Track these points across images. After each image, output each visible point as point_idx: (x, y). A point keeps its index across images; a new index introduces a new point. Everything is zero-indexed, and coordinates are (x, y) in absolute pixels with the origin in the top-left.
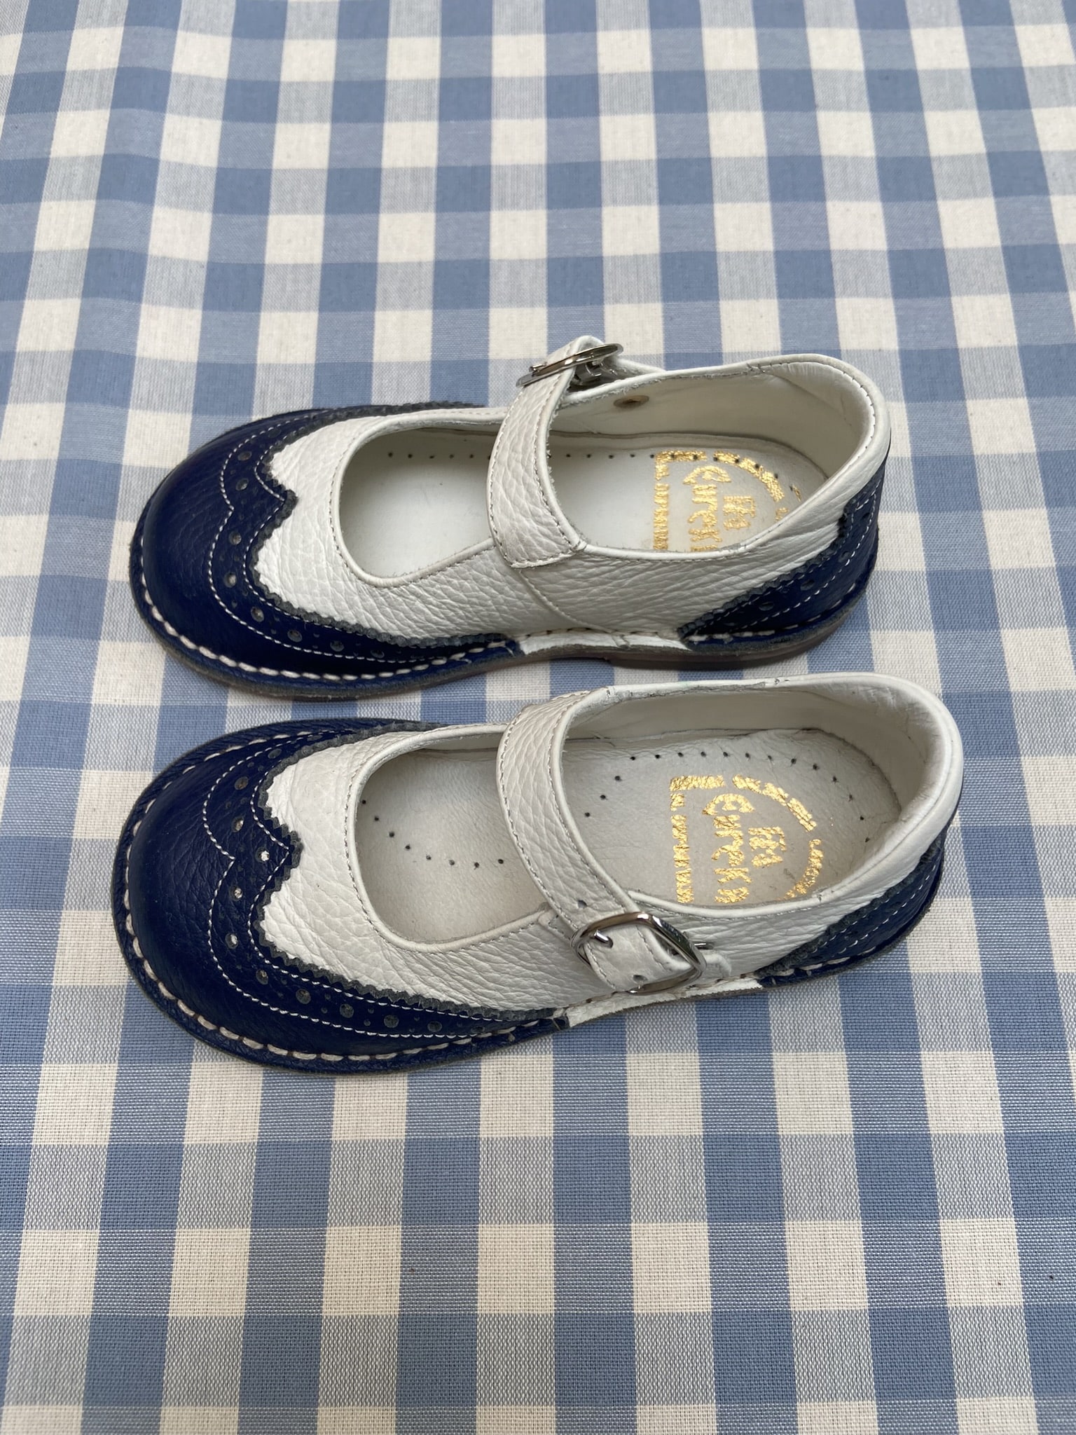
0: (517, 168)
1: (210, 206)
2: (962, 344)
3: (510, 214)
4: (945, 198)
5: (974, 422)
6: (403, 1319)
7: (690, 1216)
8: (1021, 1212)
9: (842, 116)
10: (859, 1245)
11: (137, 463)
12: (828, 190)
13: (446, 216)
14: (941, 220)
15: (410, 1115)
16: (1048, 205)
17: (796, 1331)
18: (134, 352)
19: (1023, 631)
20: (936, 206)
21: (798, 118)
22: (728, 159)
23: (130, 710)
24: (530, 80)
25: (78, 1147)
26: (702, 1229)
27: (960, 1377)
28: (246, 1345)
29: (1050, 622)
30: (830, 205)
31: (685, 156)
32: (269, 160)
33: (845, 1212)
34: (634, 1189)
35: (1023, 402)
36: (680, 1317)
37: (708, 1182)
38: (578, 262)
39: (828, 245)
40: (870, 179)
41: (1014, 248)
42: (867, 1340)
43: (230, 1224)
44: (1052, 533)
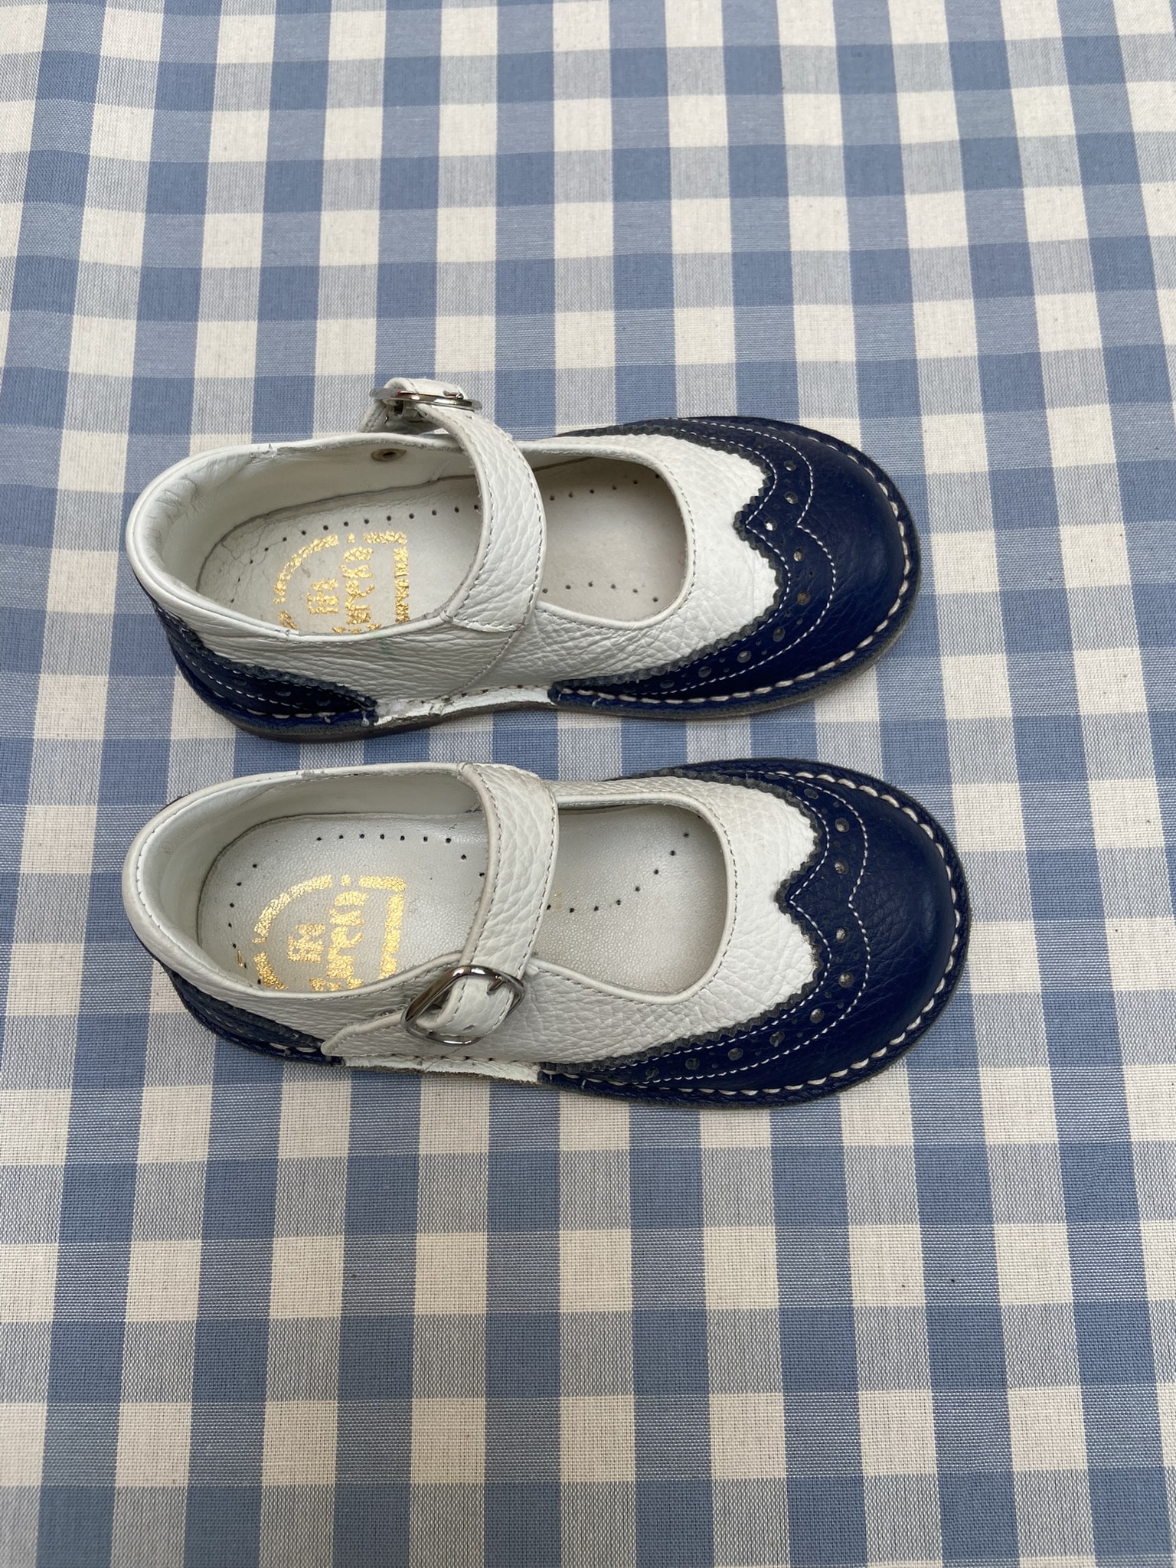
0: (466, 159)
1: (143, 205)
2: (921, 354)
3: (458, 211)
4: (913, 192)
5: (929, 440)
6: (345, 1321)
7: (615, 1223)
8: (926, 1219)
9: (810, 98)
10: (772, 1250)
11: (73, 488)
12: (791, 184)
13: (391, 214)
14: (907, 217)
15: (352, 1135)
16: (1020, 198)
17: (711, 1328)
18: (67, 367)
19: (963, 658)
20: (903, 202)
21: (763, 101)
22: (688, 149)
23: (73, 744)
24: (481, 59)
25: (36, 1168)
26: (626, 1234)
27: (862, 1371)
28: (198, 1345)
29: (990, 649)
30: (791, 200)
31: (643, 146)
32: (205, 153)
33: (760, 1218)
34: (563, 1200)
35: (979, 418)
36: (603, 1316)
37: (633, 1192)
38: (529, 266)
39: (789, 246)
40: (836, 171)
41: (981, 247)
42: (776, 1337)
43: (182, 1236)
44: (999, 557)
